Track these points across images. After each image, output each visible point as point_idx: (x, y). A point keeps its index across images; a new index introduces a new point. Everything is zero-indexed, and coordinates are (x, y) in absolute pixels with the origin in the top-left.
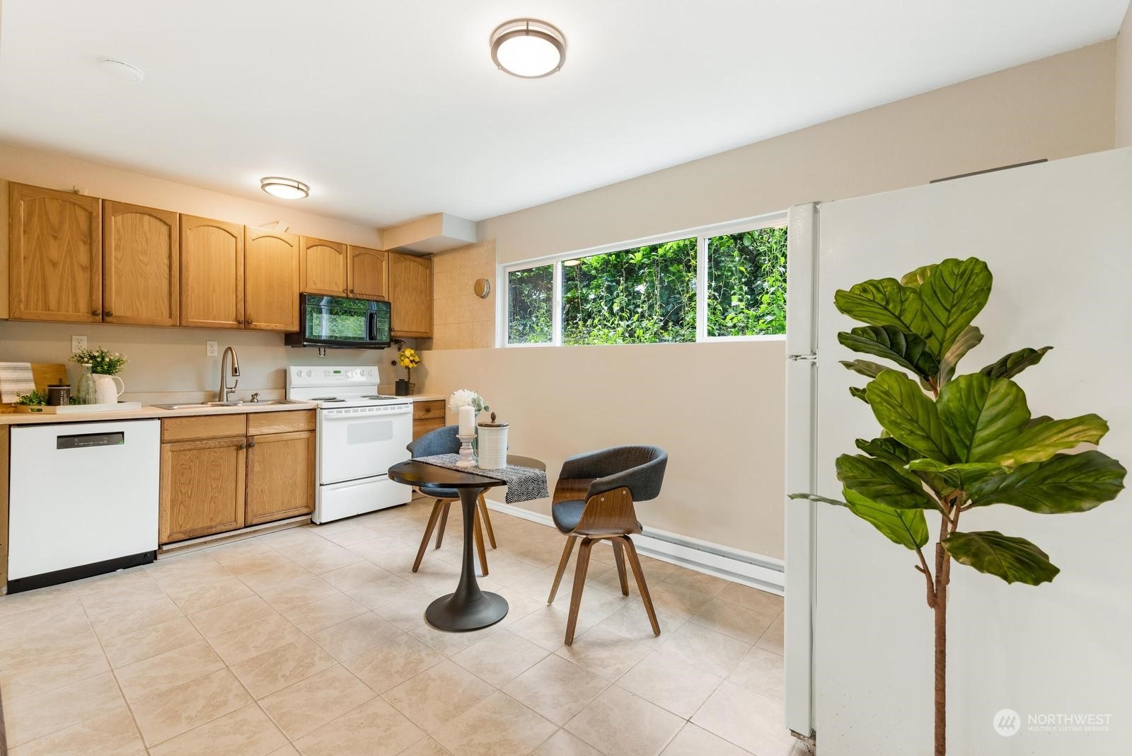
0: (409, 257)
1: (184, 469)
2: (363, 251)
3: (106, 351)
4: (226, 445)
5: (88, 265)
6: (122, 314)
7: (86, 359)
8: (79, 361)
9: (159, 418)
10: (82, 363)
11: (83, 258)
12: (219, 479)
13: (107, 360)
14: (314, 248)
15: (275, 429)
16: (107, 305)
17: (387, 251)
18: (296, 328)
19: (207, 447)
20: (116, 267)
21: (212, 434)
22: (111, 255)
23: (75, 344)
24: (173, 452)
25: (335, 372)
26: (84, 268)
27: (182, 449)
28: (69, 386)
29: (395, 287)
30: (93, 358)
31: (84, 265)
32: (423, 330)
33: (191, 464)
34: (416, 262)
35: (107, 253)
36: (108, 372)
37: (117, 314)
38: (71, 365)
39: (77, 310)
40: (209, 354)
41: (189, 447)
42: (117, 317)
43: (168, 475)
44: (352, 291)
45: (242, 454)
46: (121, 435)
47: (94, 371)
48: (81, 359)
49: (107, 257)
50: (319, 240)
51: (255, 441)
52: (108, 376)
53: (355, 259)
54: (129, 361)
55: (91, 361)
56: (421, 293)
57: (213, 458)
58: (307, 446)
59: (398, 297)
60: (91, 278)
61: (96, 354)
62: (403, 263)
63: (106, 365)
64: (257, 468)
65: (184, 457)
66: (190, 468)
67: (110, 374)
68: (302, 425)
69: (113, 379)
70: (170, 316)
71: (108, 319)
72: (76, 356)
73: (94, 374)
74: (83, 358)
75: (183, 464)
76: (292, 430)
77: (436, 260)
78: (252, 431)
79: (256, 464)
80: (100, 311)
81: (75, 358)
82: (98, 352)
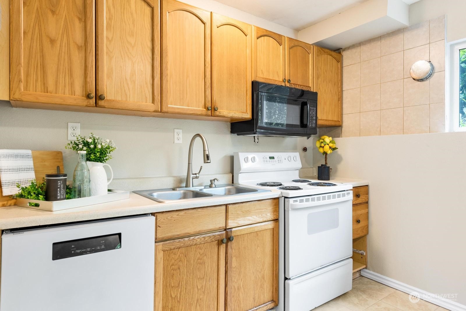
0: (327, 50)
1: (173, 270)
2: (296, 43)
3: (97, 137)
4: (209, 240)
5: (83, 44)
6: (113, 98)
7: (81, 146)
8: (74, 148)
9: (153, 214)
10: (77, 150)
11: (78, 36)
12: (204, 278)
13: (99, 146)
14: (262, 38)
15: (249, 220)
16: (100, 88)
17: (312, 44)
18: (248, 116)
19: (194, 243)
20: (107, 48)
21: (198, 229)
22: (103, 34)
23: (70, 131)
24: (164, 251)
25: (271, 158)
26: (79, 48)
27: (172, 247)
28: (65, 175)
29: (318, 78)
30: (86, 144)
31: (80, 45)
32: (335, 119)
33: (181, 264)
34: (331, 55)
35: (100, 31)
36: (100, 160)
37: (108, 98)
38: (68, 151)
39: (73, 93)
40: (176, 141)
41: (178, 245)
42: (108, 101)
43: (161, 279)
44: (289, 81)
45: (223, 247)
46: (117, 236)
47: (88, 159)
48: (76, 146)
49: (99, 37)
50: (267, 30)
51: (233, 235)
52: (99, 163)
53: (291, 50)
54: (117, 148)
55: (85, 148)
56: (335, 85)
57: (199, 256)
58: (272, 236)
59: (320, 88)
60: (85, 57)
61: (90, 141)
62: (323, 55)
63: (98, 152)
64: (234, 263)
65: (173, 256)
66: (179, 268)
67: (101, 162)
68: (269, 215)
69: (104, 166)
70: (153, 102)
71: (101, 103)
72: (71, 143)
73: (88, 162)
74: (78, 145)
75: (173, 265)
76: (261, 220)
77: (345, 54)
78: (231, 224)
79: (234, 259)
80: (93, 94)
81: (71, 146)
82: (90, 138)
